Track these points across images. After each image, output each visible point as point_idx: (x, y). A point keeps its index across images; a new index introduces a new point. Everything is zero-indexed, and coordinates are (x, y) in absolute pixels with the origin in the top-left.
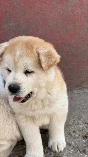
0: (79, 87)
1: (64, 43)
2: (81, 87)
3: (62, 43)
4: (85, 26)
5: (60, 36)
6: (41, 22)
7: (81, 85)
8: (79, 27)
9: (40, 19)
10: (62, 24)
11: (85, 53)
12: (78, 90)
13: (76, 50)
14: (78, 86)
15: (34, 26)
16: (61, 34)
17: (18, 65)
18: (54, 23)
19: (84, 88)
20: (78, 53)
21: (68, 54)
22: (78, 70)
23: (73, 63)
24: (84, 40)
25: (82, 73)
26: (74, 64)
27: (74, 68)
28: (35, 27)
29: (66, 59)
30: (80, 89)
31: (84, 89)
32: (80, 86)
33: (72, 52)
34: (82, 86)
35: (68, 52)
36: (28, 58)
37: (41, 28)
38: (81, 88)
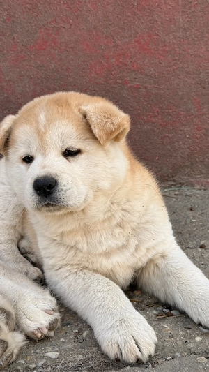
0: (167, 181)
1: (126, 64)
2: (174, 181)
3: (120, 65)
4: (177, 24)
5: (114, 47)
6: (66, 10)
7: (173, 177)
8: (162, 24)
9: (64, 3)
10: (120, 17)
11: (180, 93)
12: (165, 188)
13: (156, 85)
14: (167, 178)
15: (50, 20)
16: (118, 42)
17: (47, 138)
18: (100, 13)
19: (182, 184)
20: (162, 92)
21: (136, 94)
22: (165, 137)
23: (151, 117)
24: (177, 58)
25: (176, 144)
26: (154, 120)
27: (154, 131)
28: (52, 21)
29: (132, 107)
30: (170, 186)
31: (181, 187)
32: (171, 179)
33: (146, 88)
34: (176, 178)
35: (138, 88)
36: (64, 122)
37: (67, 26)
38: (174, 185)
